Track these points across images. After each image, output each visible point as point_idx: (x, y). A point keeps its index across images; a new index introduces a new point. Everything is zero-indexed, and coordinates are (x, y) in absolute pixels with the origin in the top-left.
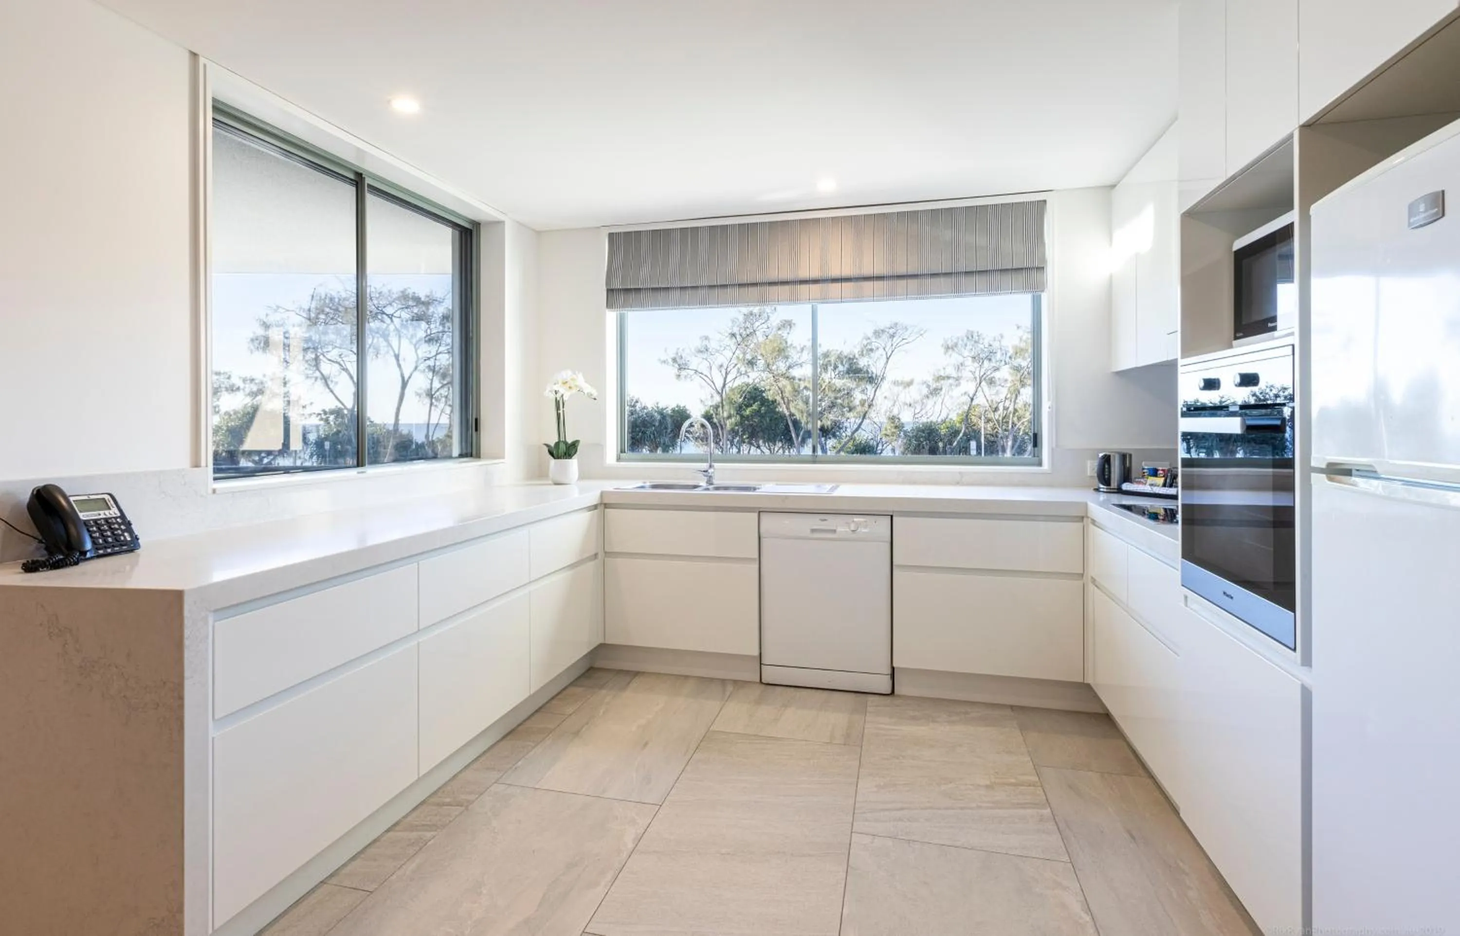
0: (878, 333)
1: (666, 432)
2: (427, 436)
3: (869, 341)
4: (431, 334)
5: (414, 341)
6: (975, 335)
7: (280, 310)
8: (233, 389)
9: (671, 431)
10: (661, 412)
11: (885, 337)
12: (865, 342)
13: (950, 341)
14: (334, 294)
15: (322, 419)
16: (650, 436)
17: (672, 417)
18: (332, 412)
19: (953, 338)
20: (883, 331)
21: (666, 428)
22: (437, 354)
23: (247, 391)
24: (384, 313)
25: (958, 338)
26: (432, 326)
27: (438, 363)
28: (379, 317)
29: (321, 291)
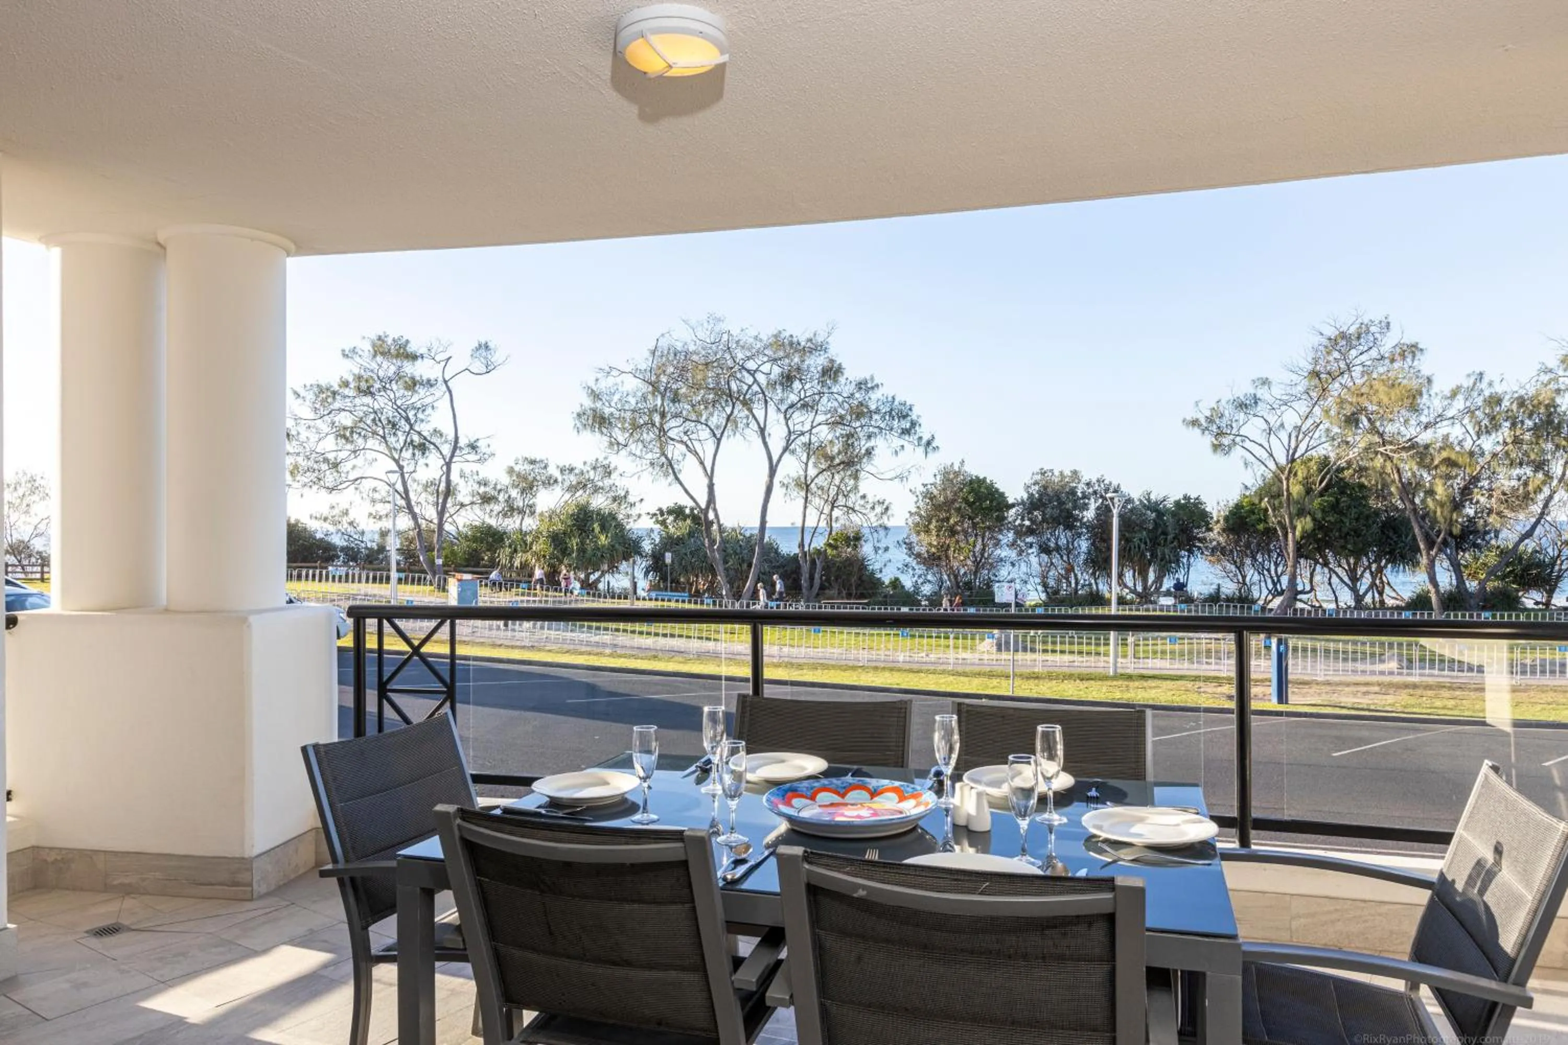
1: (1166, 540)
2: (802, 545)
3: (1552, 376)
4: (806, 397)
5: (783, 408)
7: (614, 373)
8: (550, 482)
9: (1174, 538)
10: (1154, 507)
12: (1545, 378)
14: (679, 346)
15: (657, 522)
16: (1139, 548)
17: (1174, 514)
18: (670, 512)
21: (1165, 533)
22: (813, 427)
23: (567, 484)
24: (744, 368)
26: (807, 386)
27: (814, 439)
28: (739, 375)
29: (664, 343)
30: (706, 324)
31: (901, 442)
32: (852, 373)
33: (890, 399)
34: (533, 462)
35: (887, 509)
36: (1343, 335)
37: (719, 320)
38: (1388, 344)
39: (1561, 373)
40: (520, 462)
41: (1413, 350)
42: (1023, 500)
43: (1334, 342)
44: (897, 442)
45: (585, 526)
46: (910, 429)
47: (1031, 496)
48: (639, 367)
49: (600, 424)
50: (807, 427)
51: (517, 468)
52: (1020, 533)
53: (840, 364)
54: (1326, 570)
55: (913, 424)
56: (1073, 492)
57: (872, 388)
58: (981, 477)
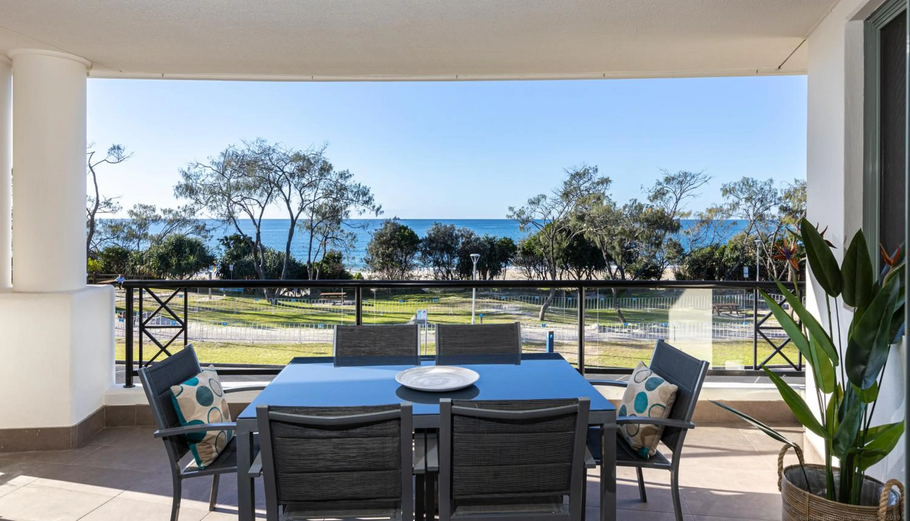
0: (668, 180)
2: (309, 260)
3: (661, 186)
4: (312, 181)
5: (299, 187)
6: (750, 182)
7: (199, 165)
8: (157, 219)
10: (490, 241)
11: (675, 182)
12: (656, 189)
13: (728, 185)
14: (239, 152)
15: (224, 244)
17: (499, 246)
18: (232, 238)
19: (731, 184)
20: (673, 179)
21: (495, 255)
23: (167, 220)
25: (735, 184)
26: (313, 175)
27: (316, 205)
29: (231, 151)
30: (255, 143)
31: (363, 208)
32: (337, 169)
33: (358, 185)
34: (145, 207)
35: (355, 237)
36: (577, 174)
37: (263, 141)
38: (596, 178)
39: (665, 185)
40: (137, 207)
41: (605, 181)
42: (426, 238)
43: (573, 177)
44: (362, 208)
45: (180, 249)
46: (369, 201)
47: (430, 235)
48: (215, 161)
49: (190, 193)
50: (312, 198)
51: (135, 211)
52: (425, 253)
53: (330, 165)
54: (567, 272)
55: (370, 199)
56: (451, 235)
57: (348, 177)
58: (405, 226)
